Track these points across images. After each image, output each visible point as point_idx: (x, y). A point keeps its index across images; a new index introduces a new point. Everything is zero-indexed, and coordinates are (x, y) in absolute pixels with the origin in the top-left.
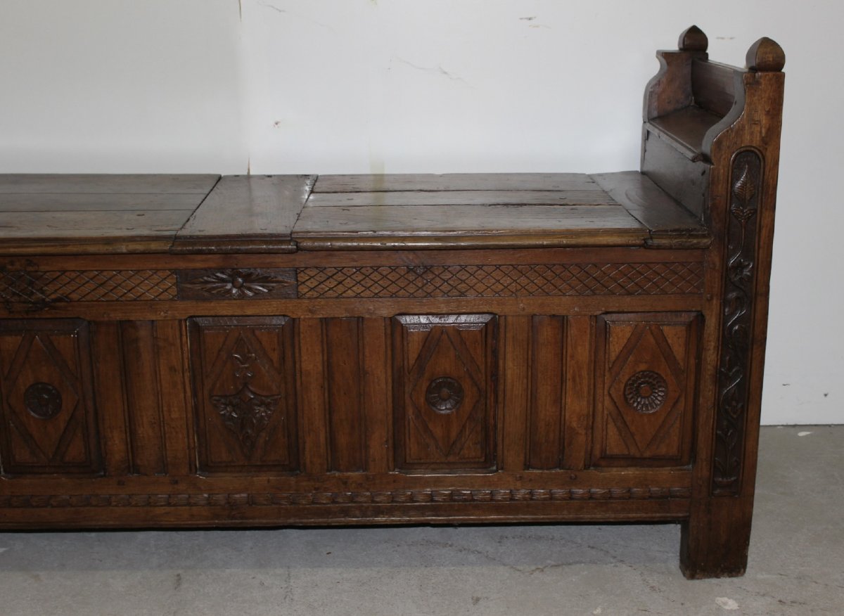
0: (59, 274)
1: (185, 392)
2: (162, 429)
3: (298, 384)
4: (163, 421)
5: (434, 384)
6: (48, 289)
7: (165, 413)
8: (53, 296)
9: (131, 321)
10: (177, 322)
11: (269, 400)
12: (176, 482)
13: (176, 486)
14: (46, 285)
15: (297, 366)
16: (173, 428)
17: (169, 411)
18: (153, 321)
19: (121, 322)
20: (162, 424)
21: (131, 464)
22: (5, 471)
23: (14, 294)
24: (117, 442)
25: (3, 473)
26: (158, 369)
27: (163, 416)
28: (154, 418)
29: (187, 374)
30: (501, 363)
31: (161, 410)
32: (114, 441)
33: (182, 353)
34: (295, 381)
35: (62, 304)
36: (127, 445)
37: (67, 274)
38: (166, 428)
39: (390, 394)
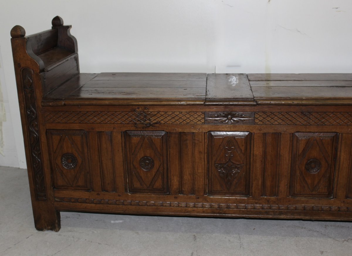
0: (156, 113)
1: (205, 162)
2: (194, 176)
3: (252, 160)
4: (195, 173)
5: (309, 161)
6: (152, 119)
7: (196, 170)
8: (154, 122)
9: (185, 132)
10: (203, 134)
11: (239, 166)
12: (198, 198)
13: (198, 200)
14: (151, 117)
15: (252, 152)
16: (199, 176)
17: (198, 169)
18: (193, 133)
19: (180, 133)
20: (194, 175)
21: (180, 190)
22: (129, 191)
23: (138, 120)
24: (175, 181)
25: (128, 192)
26: (194, 152)
27: (195, 171)
28: (191, 172)
29: (206, 155)
30: (339, 153)
31: (194, 169)
32: (174, 181)
33: (205, 146)
34: (250, 159)
35: (157, 125)
36: (179, 182)
37: (160, 113)
38: (196, 176)
39: (290, 165)
